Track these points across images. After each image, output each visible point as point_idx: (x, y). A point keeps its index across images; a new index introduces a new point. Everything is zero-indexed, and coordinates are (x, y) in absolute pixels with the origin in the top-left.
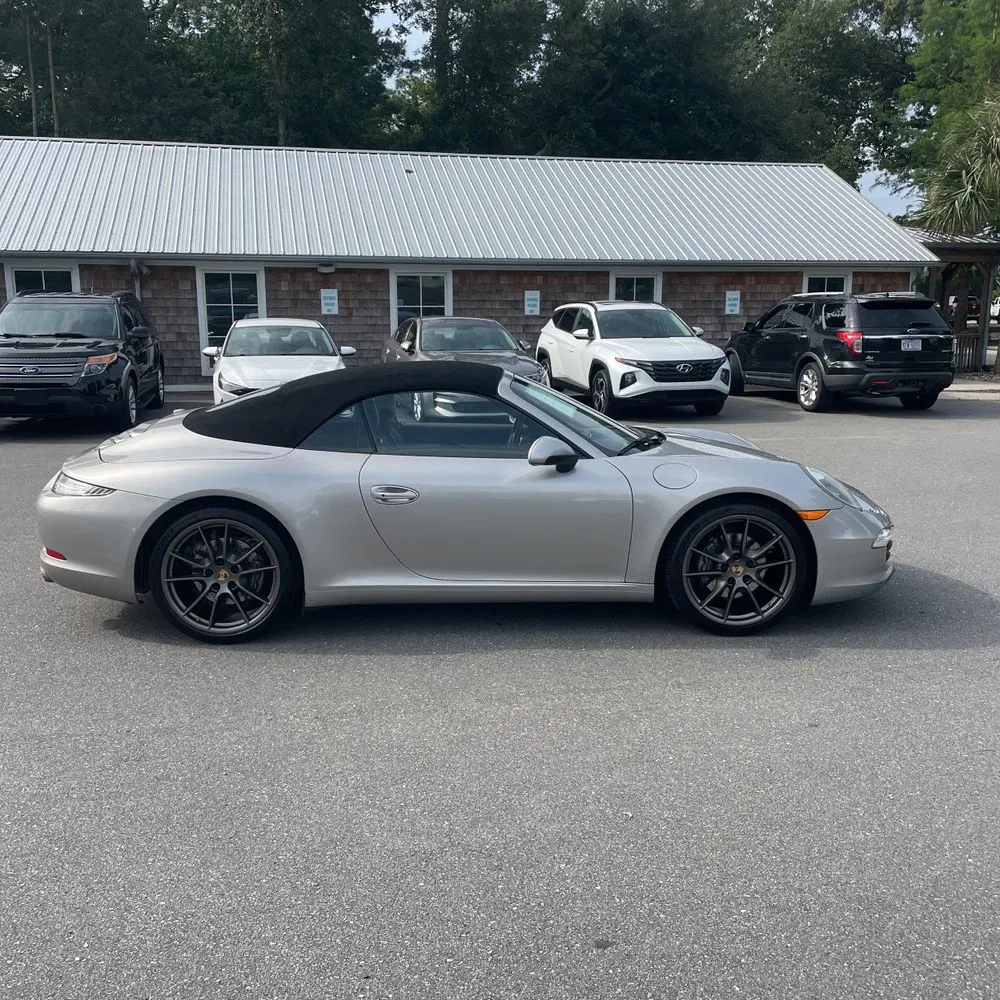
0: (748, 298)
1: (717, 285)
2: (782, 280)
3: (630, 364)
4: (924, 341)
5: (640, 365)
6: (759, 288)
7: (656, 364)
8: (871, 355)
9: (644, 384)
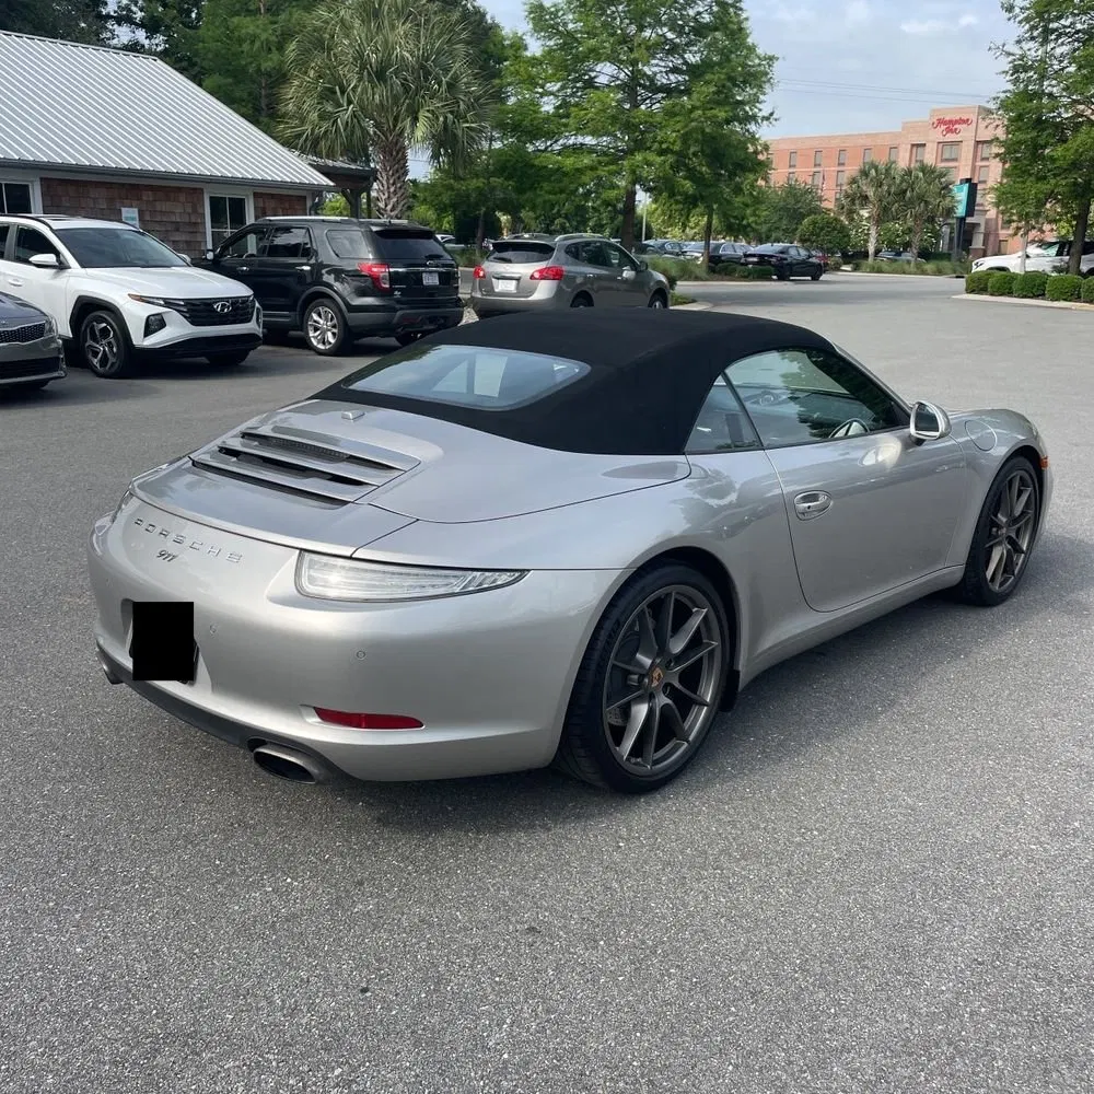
0: (148, 218)
1: (111, 200)
2: (182, 198)
3: (153, 303)
4: (440, 274)
5: (168, 303)
6: (159, 206)
7: (189, 303)
8: (399, 290)
9: (177, 330)
